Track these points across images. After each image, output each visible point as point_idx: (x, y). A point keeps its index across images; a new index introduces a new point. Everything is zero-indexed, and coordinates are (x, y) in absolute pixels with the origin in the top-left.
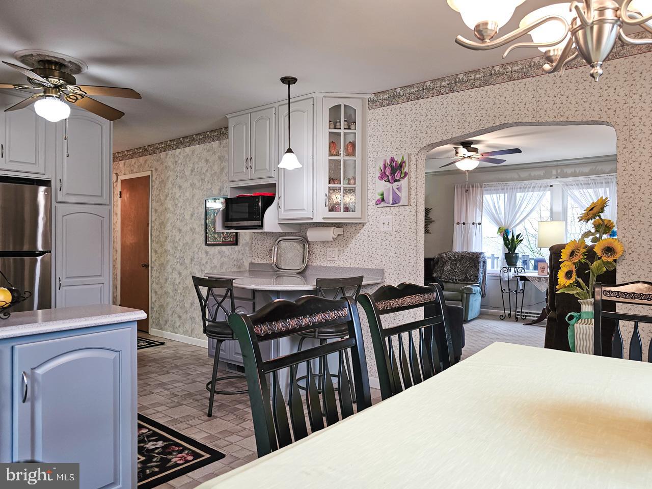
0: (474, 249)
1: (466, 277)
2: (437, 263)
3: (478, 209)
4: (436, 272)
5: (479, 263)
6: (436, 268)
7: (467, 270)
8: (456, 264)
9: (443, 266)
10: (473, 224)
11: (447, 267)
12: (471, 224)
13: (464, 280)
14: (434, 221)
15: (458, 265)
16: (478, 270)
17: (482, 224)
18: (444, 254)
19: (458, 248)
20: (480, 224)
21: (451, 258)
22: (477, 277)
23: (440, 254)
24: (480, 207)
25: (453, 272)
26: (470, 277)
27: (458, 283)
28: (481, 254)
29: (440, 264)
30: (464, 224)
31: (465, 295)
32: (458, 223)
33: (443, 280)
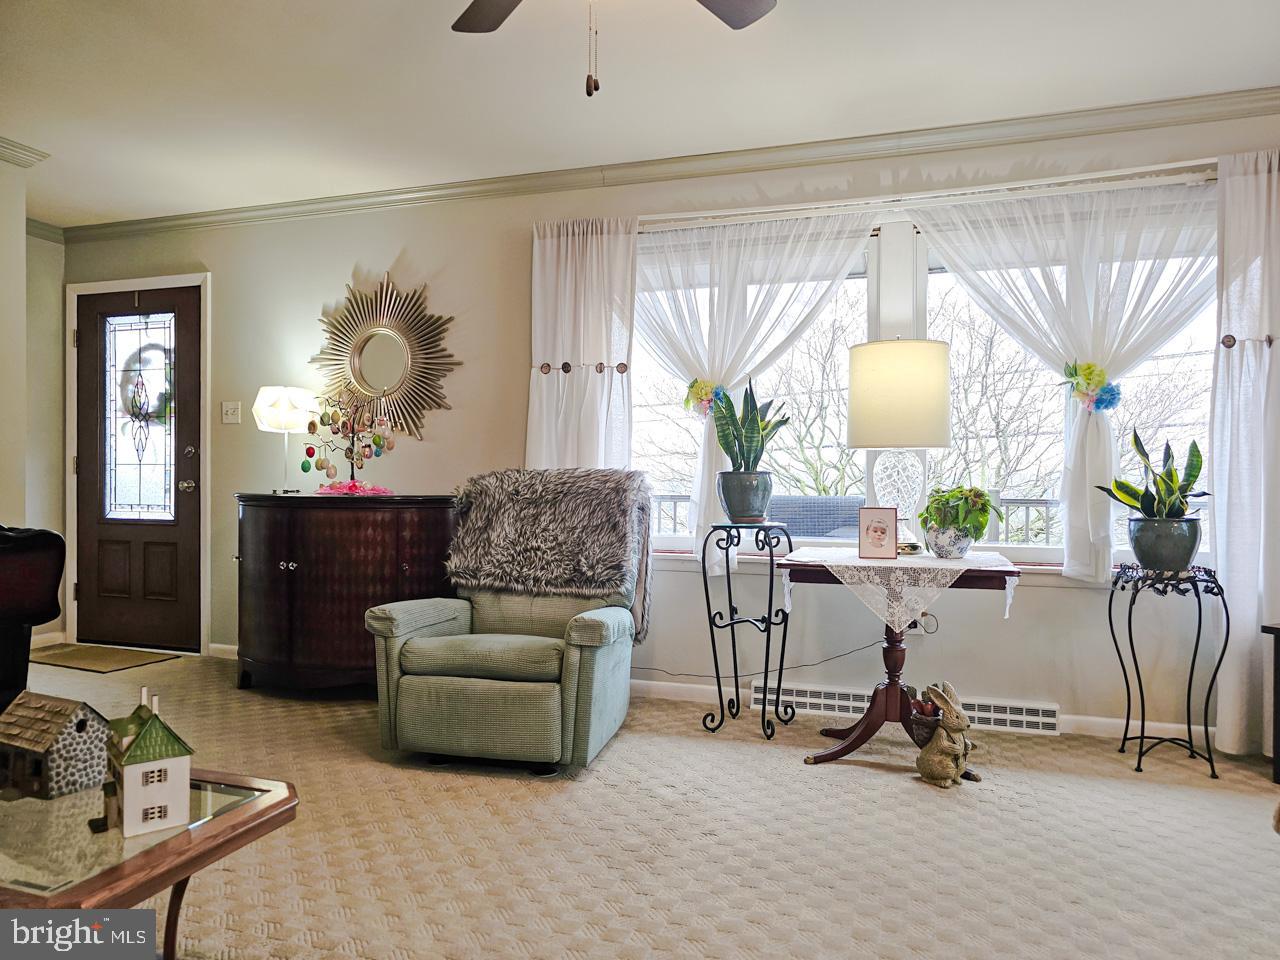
0: (606, 459)
1: (577, 569)
2: (464, 514)
3: (614, 316)
4: (458, 550)
5: (624, 513)
6: (461, 533)
7: (580, 543)
8: (536, 517)
9: (489, 524)
10: (600, 368)
11: (504, 530)
12: (592, 369)
13: (568, 583)
14: (459, 364)
15: (544, 520)
16: (622, 539)
17: (634, 368)
18: (493, 480)
19: (545, 458)
20: (623, 368)
21: (517, 493)
22: (618, 567)
23: (473, 481)
24: (622, 311)
25: (526, 550)
26: (592, 567)
27: (546, 595)
28: (630, 476)
29: (476, 518)
30: (566, 368)
31: (574, 656)
32: (546, 368)
33: (489, 581)
